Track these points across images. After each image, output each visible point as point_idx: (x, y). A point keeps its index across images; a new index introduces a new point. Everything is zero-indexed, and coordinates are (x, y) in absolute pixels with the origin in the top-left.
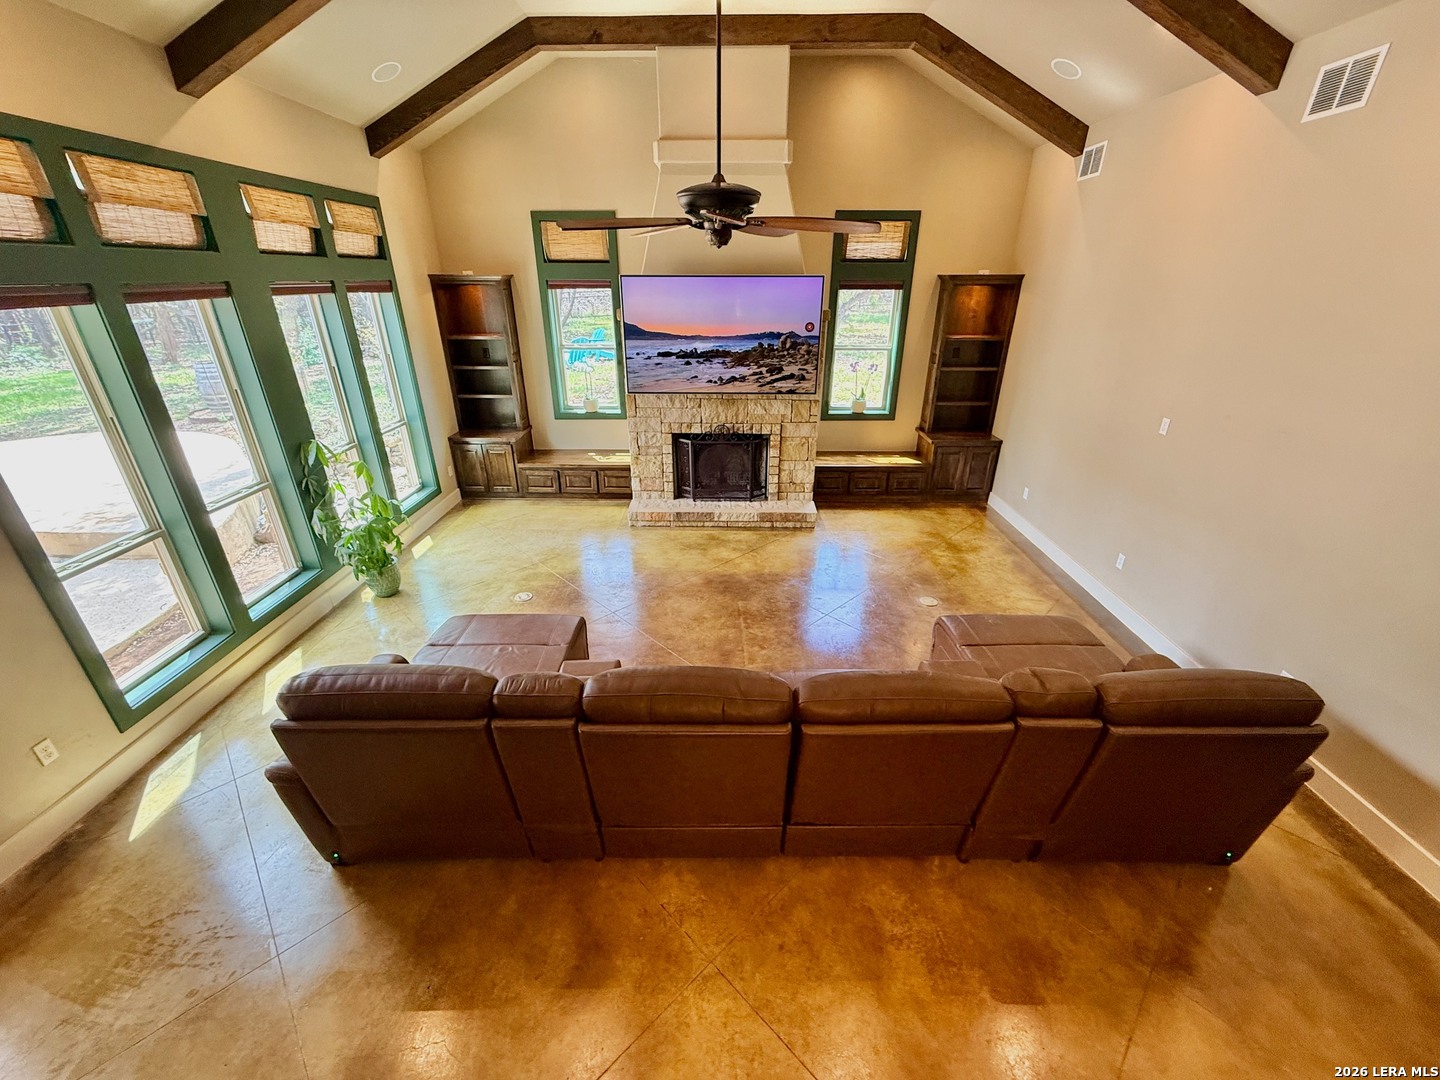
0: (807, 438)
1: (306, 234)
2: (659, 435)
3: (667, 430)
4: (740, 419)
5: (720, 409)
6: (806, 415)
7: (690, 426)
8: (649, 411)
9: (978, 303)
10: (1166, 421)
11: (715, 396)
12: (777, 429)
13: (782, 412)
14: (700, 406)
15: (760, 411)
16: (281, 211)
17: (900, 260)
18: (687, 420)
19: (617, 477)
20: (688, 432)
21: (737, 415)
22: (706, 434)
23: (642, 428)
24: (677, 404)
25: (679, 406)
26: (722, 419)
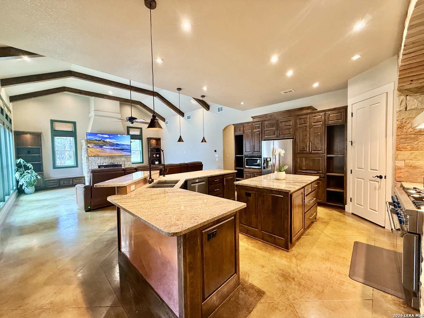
0: (130, 165)
2: (95, 166)
3: (97, 165)
4: (115, 161)
5: (110, 160)
6: (129, 160)
7: (103, 164)
8: (92, 161)
9: (154, 142)
10: (185, 152)
11: (109, 157)
12: (123, 163)
13: (124, 160)
14: (105, 159)
15: (119, 160)
17: (140, 135)
18: (102, 162)
19: (79, 180)
20: (102, 165)
21: (114, 161)
22: (107, 165)
23: (90, 165)
24: (100, 159)
26: (111, 162)
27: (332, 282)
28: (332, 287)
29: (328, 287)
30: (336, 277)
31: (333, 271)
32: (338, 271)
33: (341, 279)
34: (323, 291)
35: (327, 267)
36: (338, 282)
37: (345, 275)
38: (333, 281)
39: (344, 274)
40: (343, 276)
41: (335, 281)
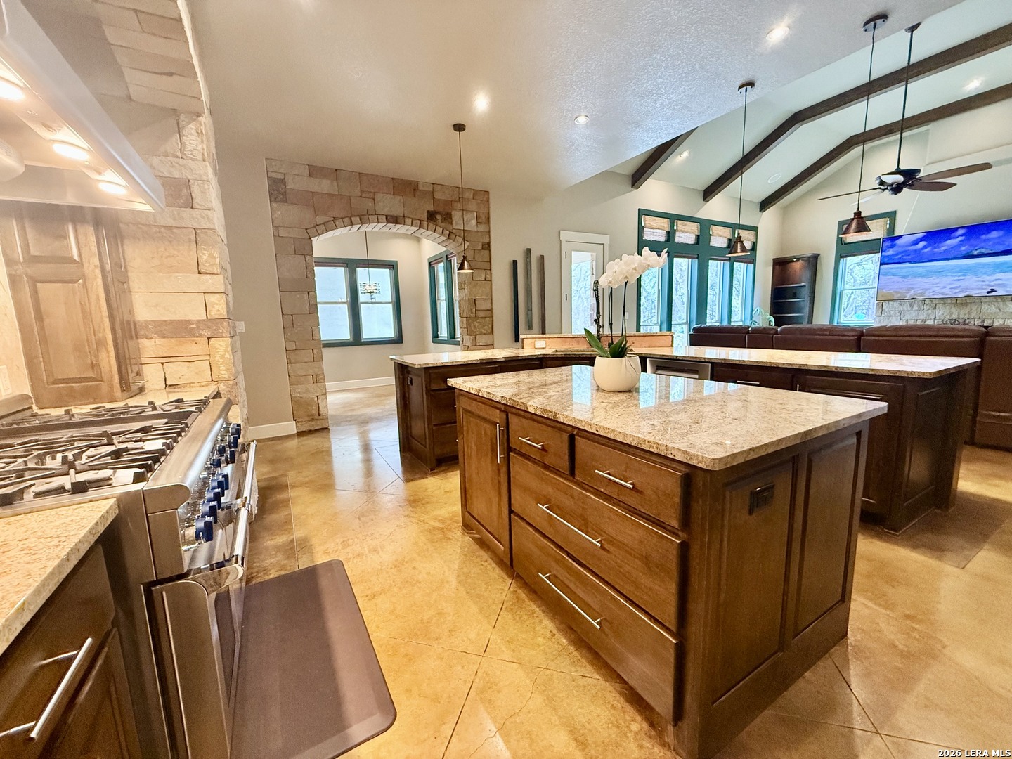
1: (726, 241)
4: (973, 314)
7: (924, 321)
8: (892, 312)
11: (949, 301)
14: (935, 308)
16: (721, 233)
25: (917, 308)
27: (360, 536)
28: (353, 530)
29: (358, 527)
30: (358, 545)
31: (369, 551)
32: (364, 558)
33: (350, 548)
34: (359, 519)
35: (383, 551)
36: (350, 541)
37: (348, 560)
38: (358, 538)
39: (351, 560)
40: (350, 555)
41: (356, 540)
